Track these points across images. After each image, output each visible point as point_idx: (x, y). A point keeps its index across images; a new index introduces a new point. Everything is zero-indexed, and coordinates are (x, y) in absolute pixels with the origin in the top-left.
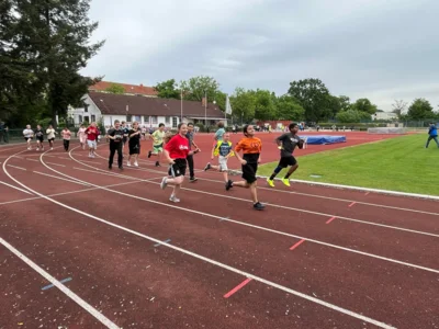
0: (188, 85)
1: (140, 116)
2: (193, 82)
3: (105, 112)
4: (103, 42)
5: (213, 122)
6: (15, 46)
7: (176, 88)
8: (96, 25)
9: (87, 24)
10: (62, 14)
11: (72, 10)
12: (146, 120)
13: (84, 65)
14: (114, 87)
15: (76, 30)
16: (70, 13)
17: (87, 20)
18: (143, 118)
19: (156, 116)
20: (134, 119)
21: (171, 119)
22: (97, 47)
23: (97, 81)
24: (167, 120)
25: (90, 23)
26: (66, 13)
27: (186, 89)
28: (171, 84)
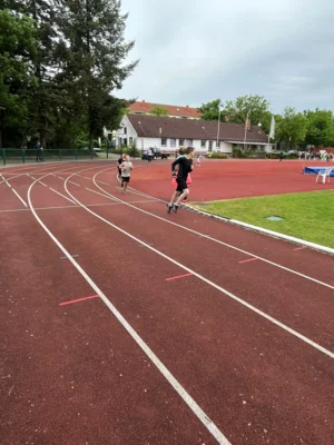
0: (234, 106)
1: (175, 139)
2: (240, 103)
3: (141, 135)
4: (137, 62)
5: (254, 147)
6: (61, 71)
7: (221, 109)
8: (132, 44)
9: (122, 44)
10: (100, 35)
11: (109, 31)
12: (181, 143)
13: (119, 87)
14: (158, 109)
15: (112, 51)
16: (107, 34)
17: (123, 39)
18: (178, 141)
19: (191, 140)
20: (169, 141)
21: (207, 143)
22: (131, 67)
23: (133, 102)
24: (203, 144)
25: (126, 42)
26: (104, 35)
27: (232, 110)
28: (216, 104)
